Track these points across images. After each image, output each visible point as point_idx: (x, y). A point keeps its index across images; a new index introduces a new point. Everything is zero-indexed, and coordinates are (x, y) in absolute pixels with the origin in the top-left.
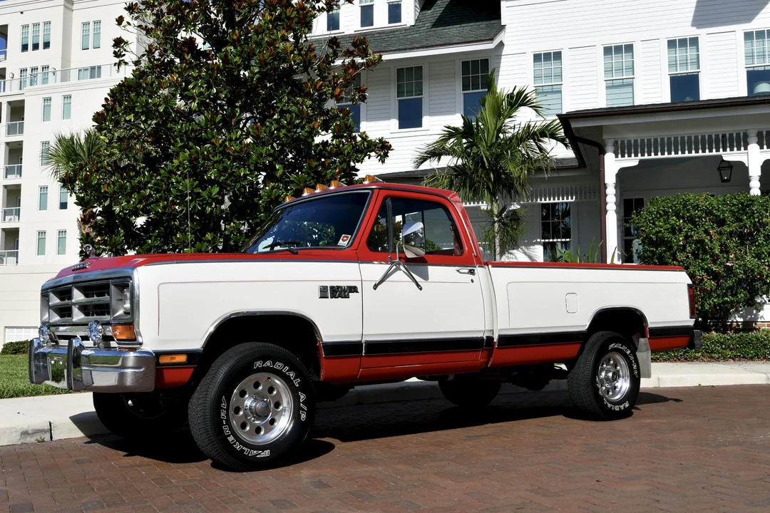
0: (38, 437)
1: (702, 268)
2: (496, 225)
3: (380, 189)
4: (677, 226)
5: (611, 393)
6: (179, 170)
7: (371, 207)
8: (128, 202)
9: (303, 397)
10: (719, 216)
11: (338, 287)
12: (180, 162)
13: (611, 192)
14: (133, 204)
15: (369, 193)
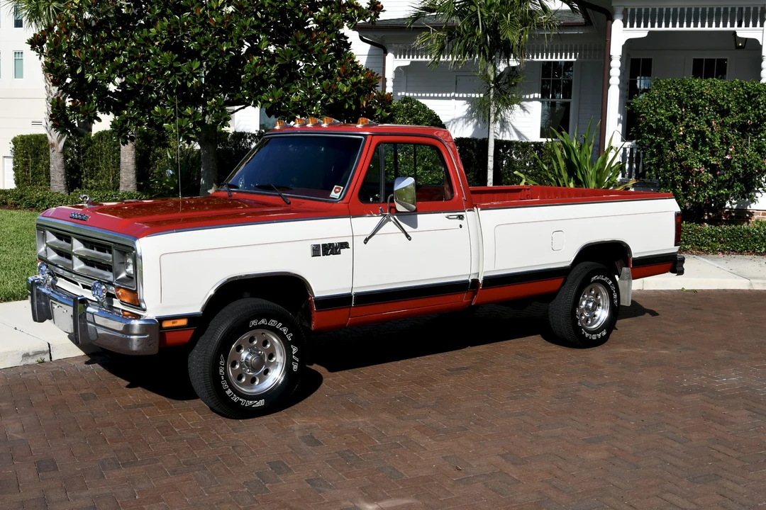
0: (39, 358)
1: (701, 161)
2: (492, 91)
3: (373, 135)
4: (679, 114)
5: (589, 322)
6: (157, 41)
7: (364, 155)
8: (101, 71)
9: (295, 350)
10: (723, 106)
11: (330, 244)
12: (158, 32)
13: (616, 65)
14: (107, 73)
15: (362, 139)
